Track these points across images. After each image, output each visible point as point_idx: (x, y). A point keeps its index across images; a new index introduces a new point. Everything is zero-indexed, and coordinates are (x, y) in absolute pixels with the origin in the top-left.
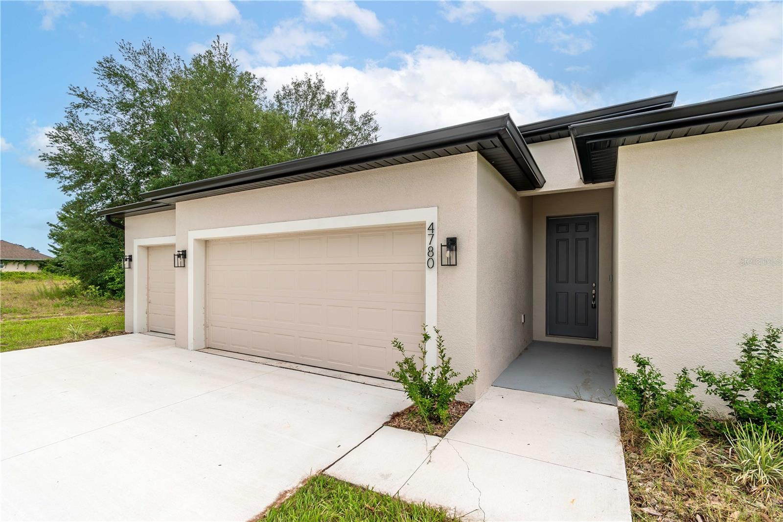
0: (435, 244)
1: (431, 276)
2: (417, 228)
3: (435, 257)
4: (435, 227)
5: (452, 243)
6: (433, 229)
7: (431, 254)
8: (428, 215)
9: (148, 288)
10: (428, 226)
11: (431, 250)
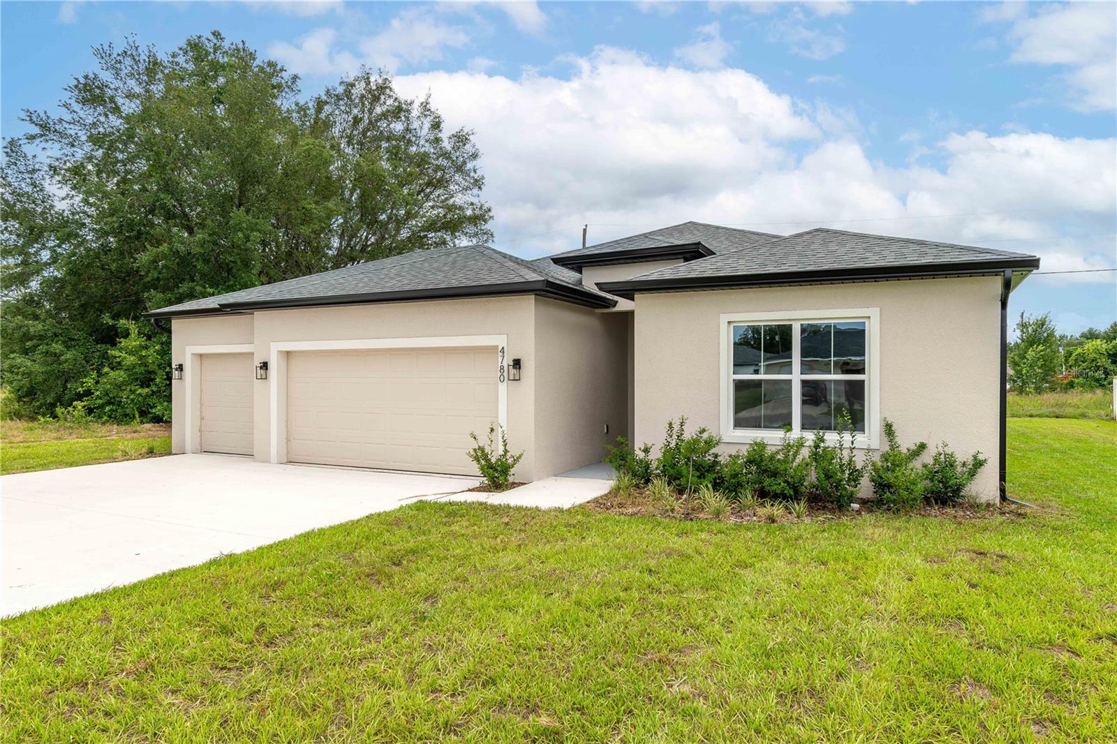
0: (505, 364)
1: (503, 388)
2: (492, 350)
3: (505, 374)
4: (505, 350)
5: (517, 363)
6: (503, 352)
7: (502, 371)
8: (499, 341)
9: (201, 401)
10: (500, 348)
11: (502, 368)
